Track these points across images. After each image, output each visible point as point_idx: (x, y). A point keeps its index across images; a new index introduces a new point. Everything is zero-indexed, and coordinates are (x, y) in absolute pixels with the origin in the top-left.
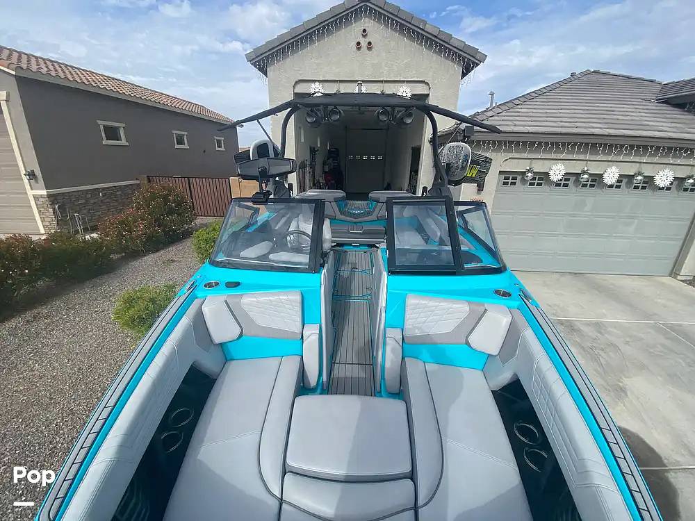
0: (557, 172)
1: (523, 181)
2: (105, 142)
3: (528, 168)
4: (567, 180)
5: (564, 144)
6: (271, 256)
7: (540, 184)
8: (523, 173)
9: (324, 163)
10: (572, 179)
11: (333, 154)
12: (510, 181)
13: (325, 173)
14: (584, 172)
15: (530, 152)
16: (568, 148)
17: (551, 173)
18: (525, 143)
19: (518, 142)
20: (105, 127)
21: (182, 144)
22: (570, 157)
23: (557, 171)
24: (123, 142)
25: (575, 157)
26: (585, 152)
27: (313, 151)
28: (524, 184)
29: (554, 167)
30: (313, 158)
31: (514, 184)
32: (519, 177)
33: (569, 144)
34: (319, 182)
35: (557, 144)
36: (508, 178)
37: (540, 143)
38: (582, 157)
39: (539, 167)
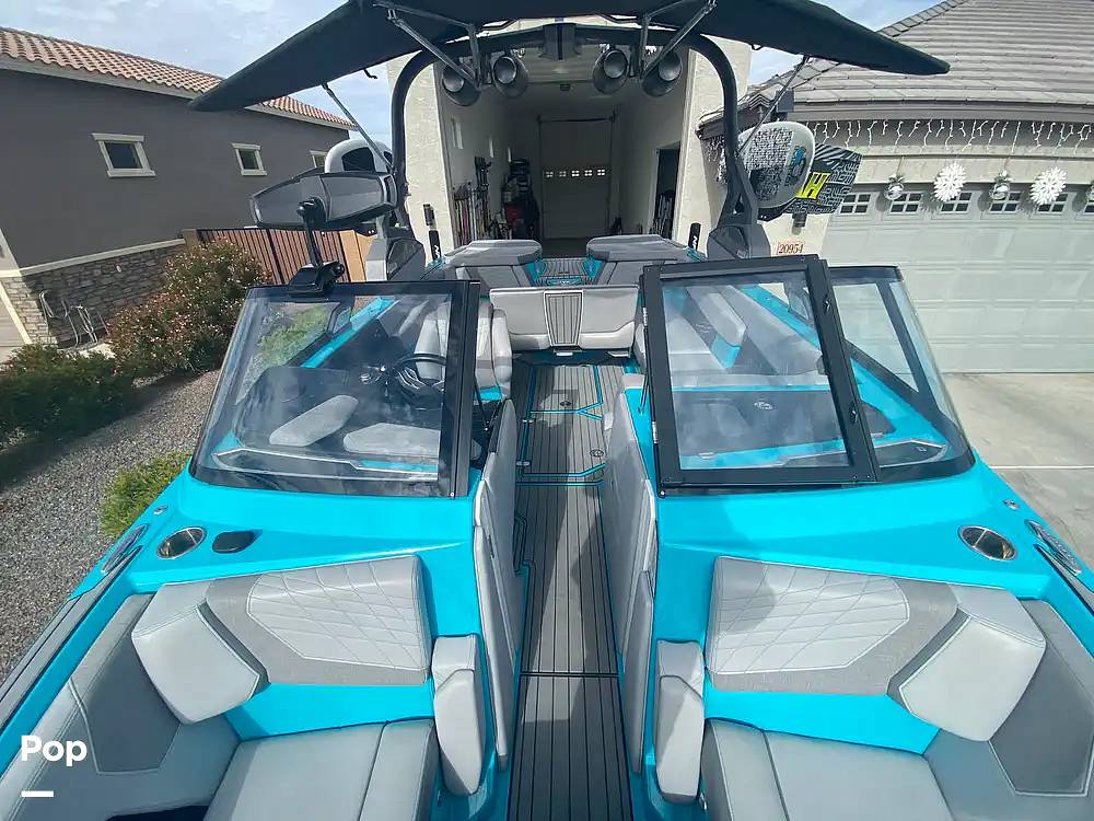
0: (950, 183)
1: (882, 203)
2: (112, 172)
3: (894, 176)
4: (964, 197)
5: (969, 123)
6: (351, 441)
7: (912, 208)
8: (882, 187)
9: (503, 189)
10: (976, 194)
11: (518, 170)
12: (856, 203)
13: (504, 204)
14: (1001, 181)
15: (903, 142)
16: (977, 132)
17: (938, 184)
18: (893, 124)
19: (880, 122)
20: (109, 145)
21: (254, 168)
22: (978, 150)
23: (950, 180)
24: (145, 170)
25: (989, 150)
26: (1007, 141)
27: (481, 165)
28: (884, 209)
29: (946, 172)
30: (482, 181)
31: (862, 209)
32: (874, 196)
33: (980, 122)
34: (495, 223)
35: (957, 123)
36: (852, 199)
37: (924, 122)
38: (1000, 150)
39: (915, 173)
